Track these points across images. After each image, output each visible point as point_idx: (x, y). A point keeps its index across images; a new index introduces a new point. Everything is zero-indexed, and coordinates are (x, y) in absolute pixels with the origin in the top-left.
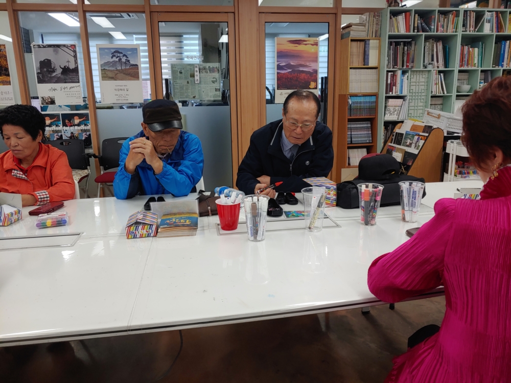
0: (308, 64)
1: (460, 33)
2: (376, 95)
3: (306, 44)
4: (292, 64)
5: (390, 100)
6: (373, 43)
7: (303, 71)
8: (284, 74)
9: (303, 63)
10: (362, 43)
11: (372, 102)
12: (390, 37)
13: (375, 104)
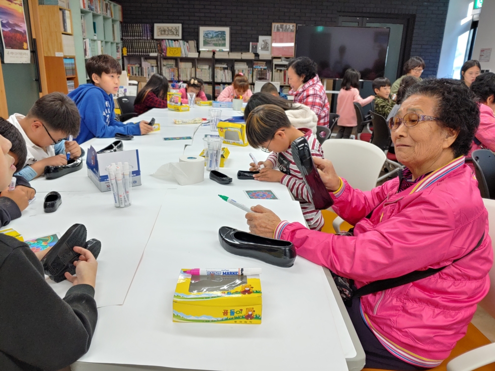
0: (20, 24)
1: (102, 15)
3: (16, 4)
4: (10, 22)
6: (67, 13)
7: (18, 31)
8: (6, 32)
9: (17, 23)
11: (72, 64)
12: (82, 11)
13: (74, 66)
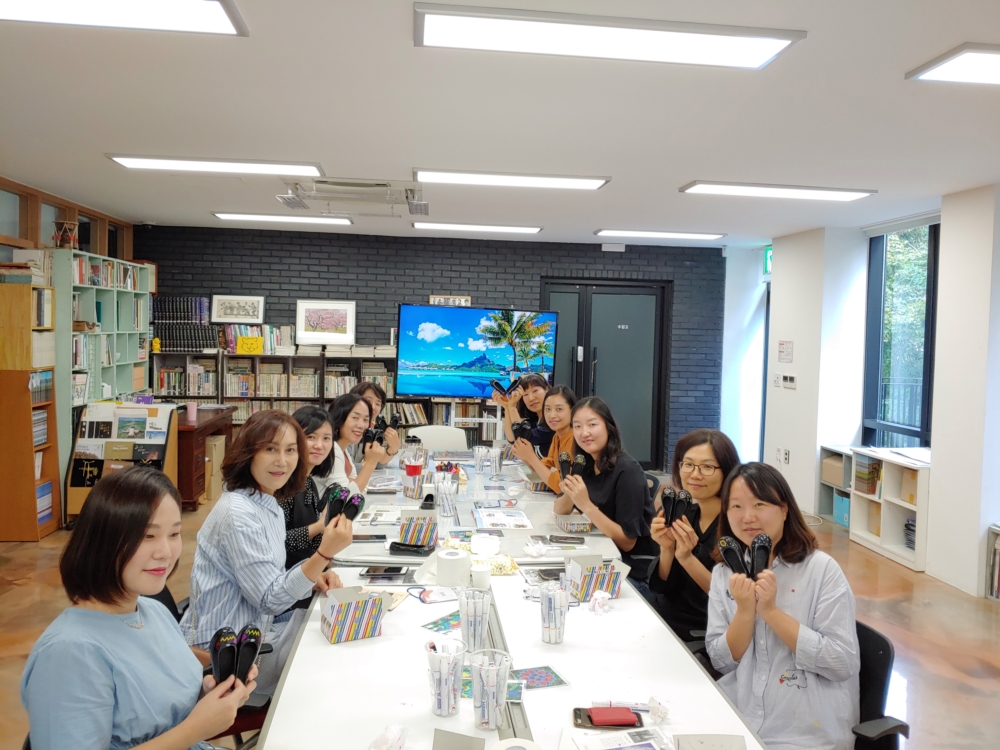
1: (115, 289)
2: (51, 370)
5: (78, 376)
6: (47, 294)
10: (35, 293)
11: (47, 381)
12: (76, 289)
13: (50, 384)
